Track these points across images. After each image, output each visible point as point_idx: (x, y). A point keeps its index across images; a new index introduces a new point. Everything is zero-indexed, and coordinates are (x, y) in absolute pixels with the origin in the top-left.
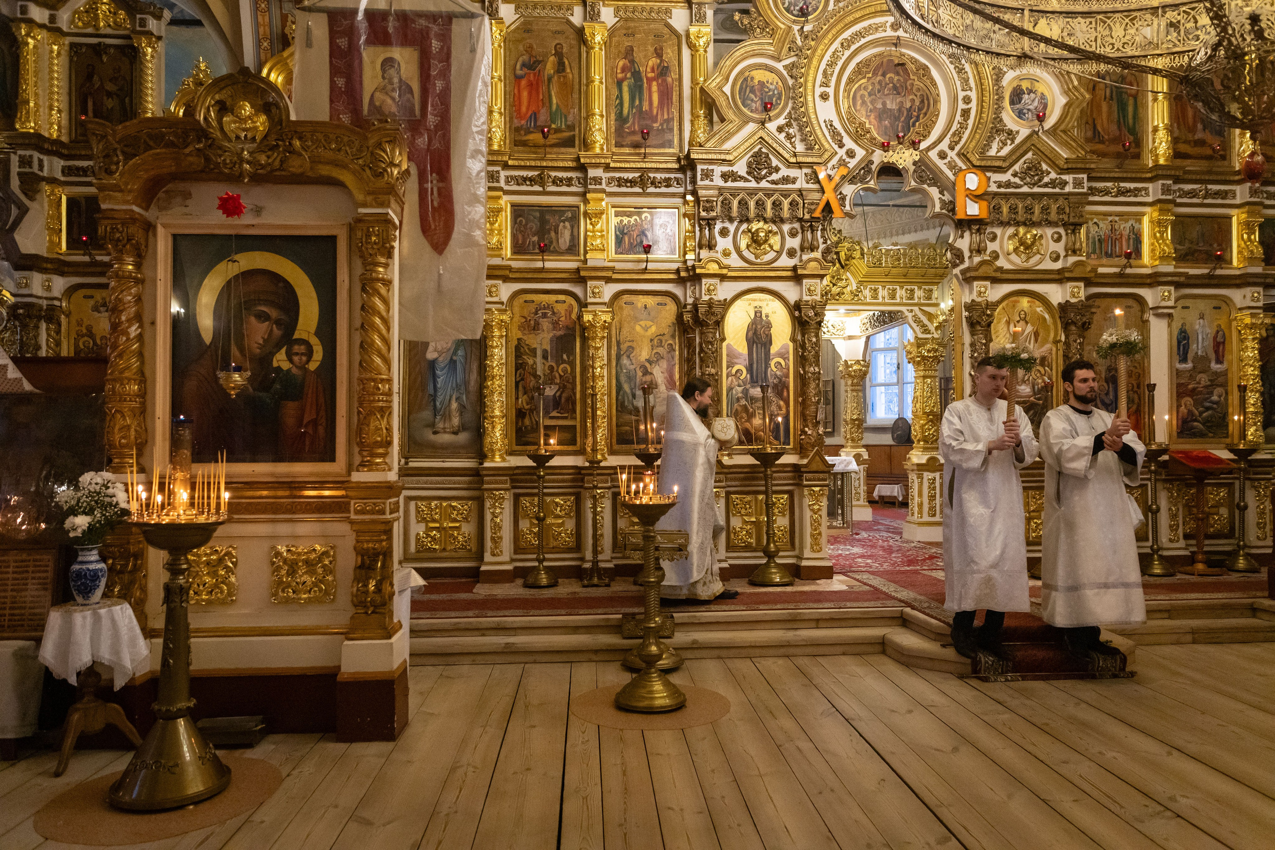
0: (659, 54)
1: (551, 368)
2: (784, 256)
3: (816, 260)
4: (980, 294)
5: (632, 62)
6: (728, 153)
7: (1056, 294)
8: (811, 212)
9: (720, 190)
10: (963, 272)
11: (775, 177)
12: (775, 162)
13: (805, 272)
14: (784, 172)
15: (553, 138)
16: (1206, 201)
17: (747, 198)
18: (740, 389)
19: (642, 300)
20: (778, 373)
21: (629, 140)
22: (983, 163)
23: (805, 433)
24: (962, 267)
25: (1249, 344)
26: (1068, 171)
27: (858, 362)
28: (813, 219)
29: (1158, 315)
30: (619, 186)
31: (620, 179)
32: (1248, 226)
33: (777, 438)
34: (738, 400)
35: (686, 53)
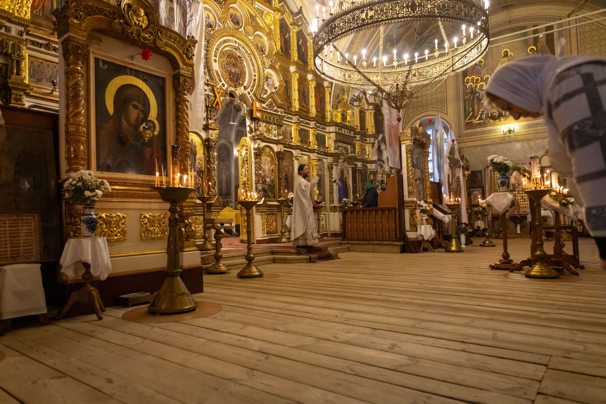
3: (215, 123)
4: (259, 144)
7: (276, 148)
8: (211, 104)
10: (253, 136)
13: (211, 127)
16: (305, 125)
20: (199, 166)
22: (260, 99)
24: (253, 134)
25: (315, 170)
26: (280, 107)
28: (212, 107)
29: (296, 159)
32: (313, 134)
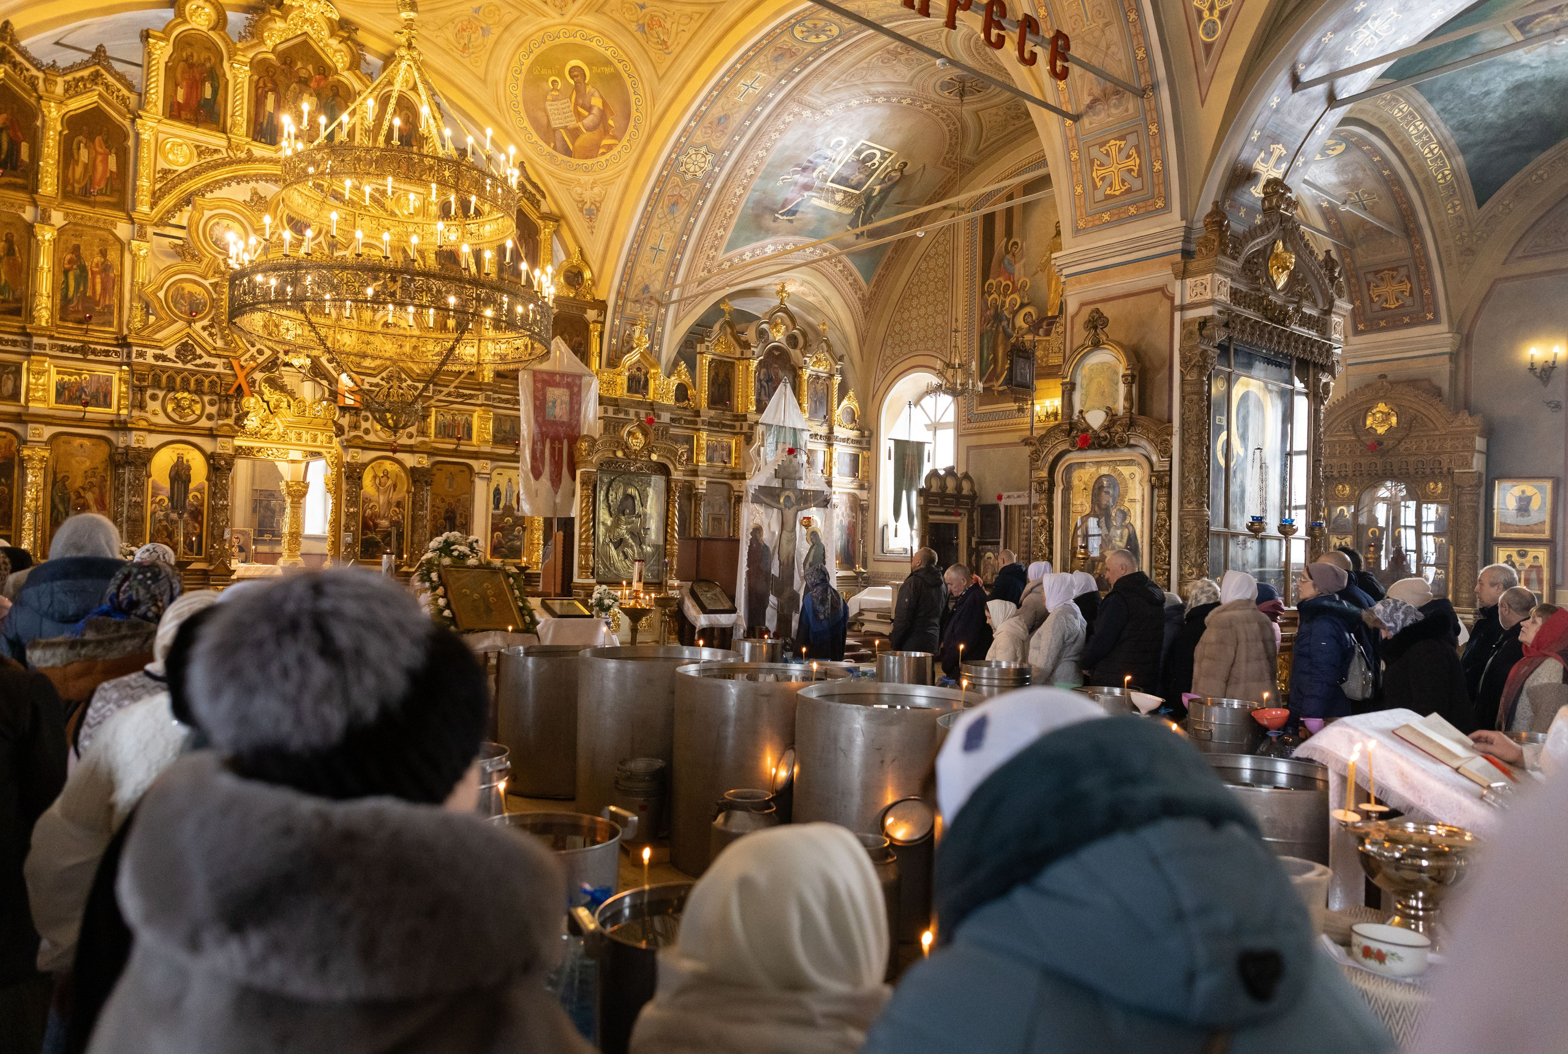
0: (103, 253)
2: (204, 418)
3: (228, 425)
4: (353, 457)
5: (79, 257)
6: (160, 341)
7: (410, 460)
8: (227, 390)
9: (152, 367)
10: (342, 441)
11: (198, 362)
12: (199, 351)
13: (220, 432)
14: (206, 359)
17: (175, 375)
18: (162, 513)
19: (78, 441)
20: (195, 503)
21: (72, 317)
22: (359, 370)
23: (213, 547)
24: (343, 437)
26: (419, 381)
27: (298, 483)
28: (227, 396)
29: (481, 478)
30: (62, 351)
31: (62, 346)
33: (191, 550)
34: (160, 521)
35: (128, 258)
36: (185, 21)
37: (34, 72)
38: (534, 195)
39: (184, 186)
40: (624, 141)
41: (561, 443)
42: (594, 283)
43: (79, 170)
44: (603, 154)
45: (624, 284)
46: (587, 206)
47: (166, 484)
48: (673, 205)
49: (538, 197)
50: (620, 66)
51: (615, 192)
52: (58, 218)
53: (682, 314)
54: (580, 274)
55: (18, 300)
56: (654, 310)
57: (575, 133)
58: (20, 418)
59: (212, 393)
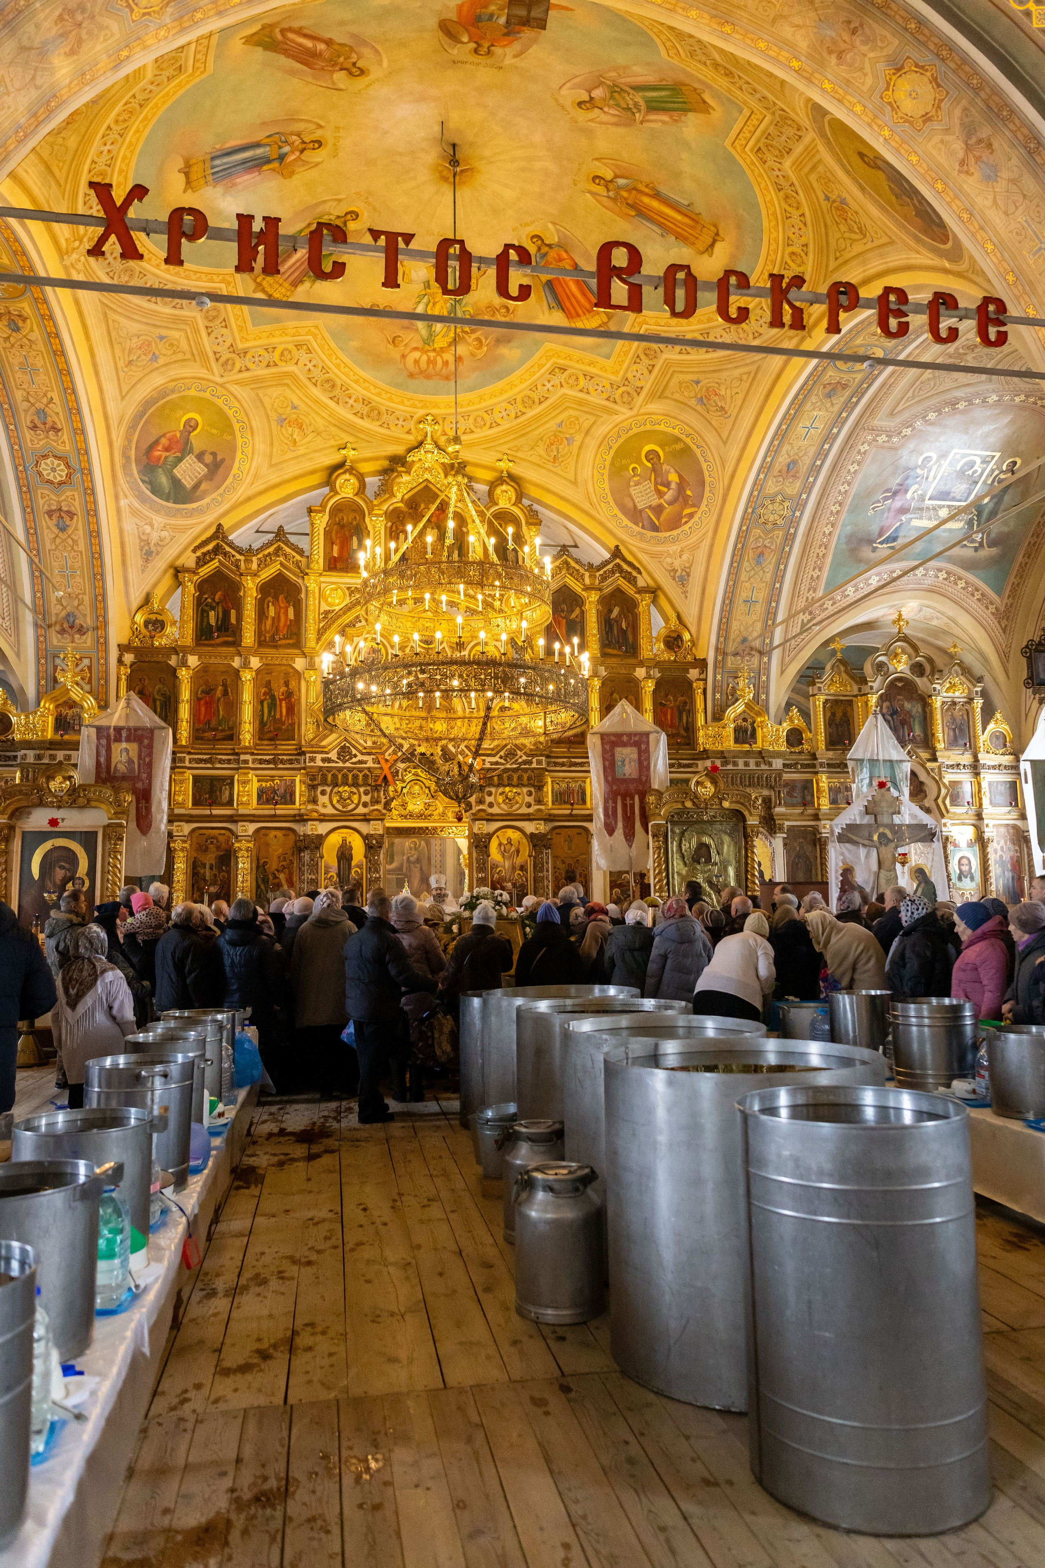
0: (287, 684)
1: (215, 875)
2: (361, 806)
3: (378, 810)
4: (481, 829)
5: (270, 689)
6: (324, 747)
7: (530, 827)
8: (376, 781)
9: (321, 768)
10: (471, 815)
11: (354, 760)
12: (354, 752)
13: (373, 816)
14: (360, 757)
15: (220, 735)
17: (338, 773)
19: (273, 833)
20: (356, 877)
21: (267, 736)
26: (533, 755)
28: (376, 786)
30: (260, 764)
31: (260, 760)
35: (303, 684)
36: (337, 493)
37: (238, 556)
38: (630, 573)
39: (340, 621)
40: (703, 507)
41: (633, 799)
42: (694, 643)
43: (269, 622)
44: (686, 522)
45: (722, 639)
46: (678, 574)
47: (334, 863)
48: (759, 556)
49: (634, 574)
50: (688, 441)
51: (702, 554)
52: (255, 662)
53: (787, 659)
54: (679, 637)
55: (231, 729)
56: (755, 660)
57: (658, 510)
58: (232, 819)
59: (366, 784)
